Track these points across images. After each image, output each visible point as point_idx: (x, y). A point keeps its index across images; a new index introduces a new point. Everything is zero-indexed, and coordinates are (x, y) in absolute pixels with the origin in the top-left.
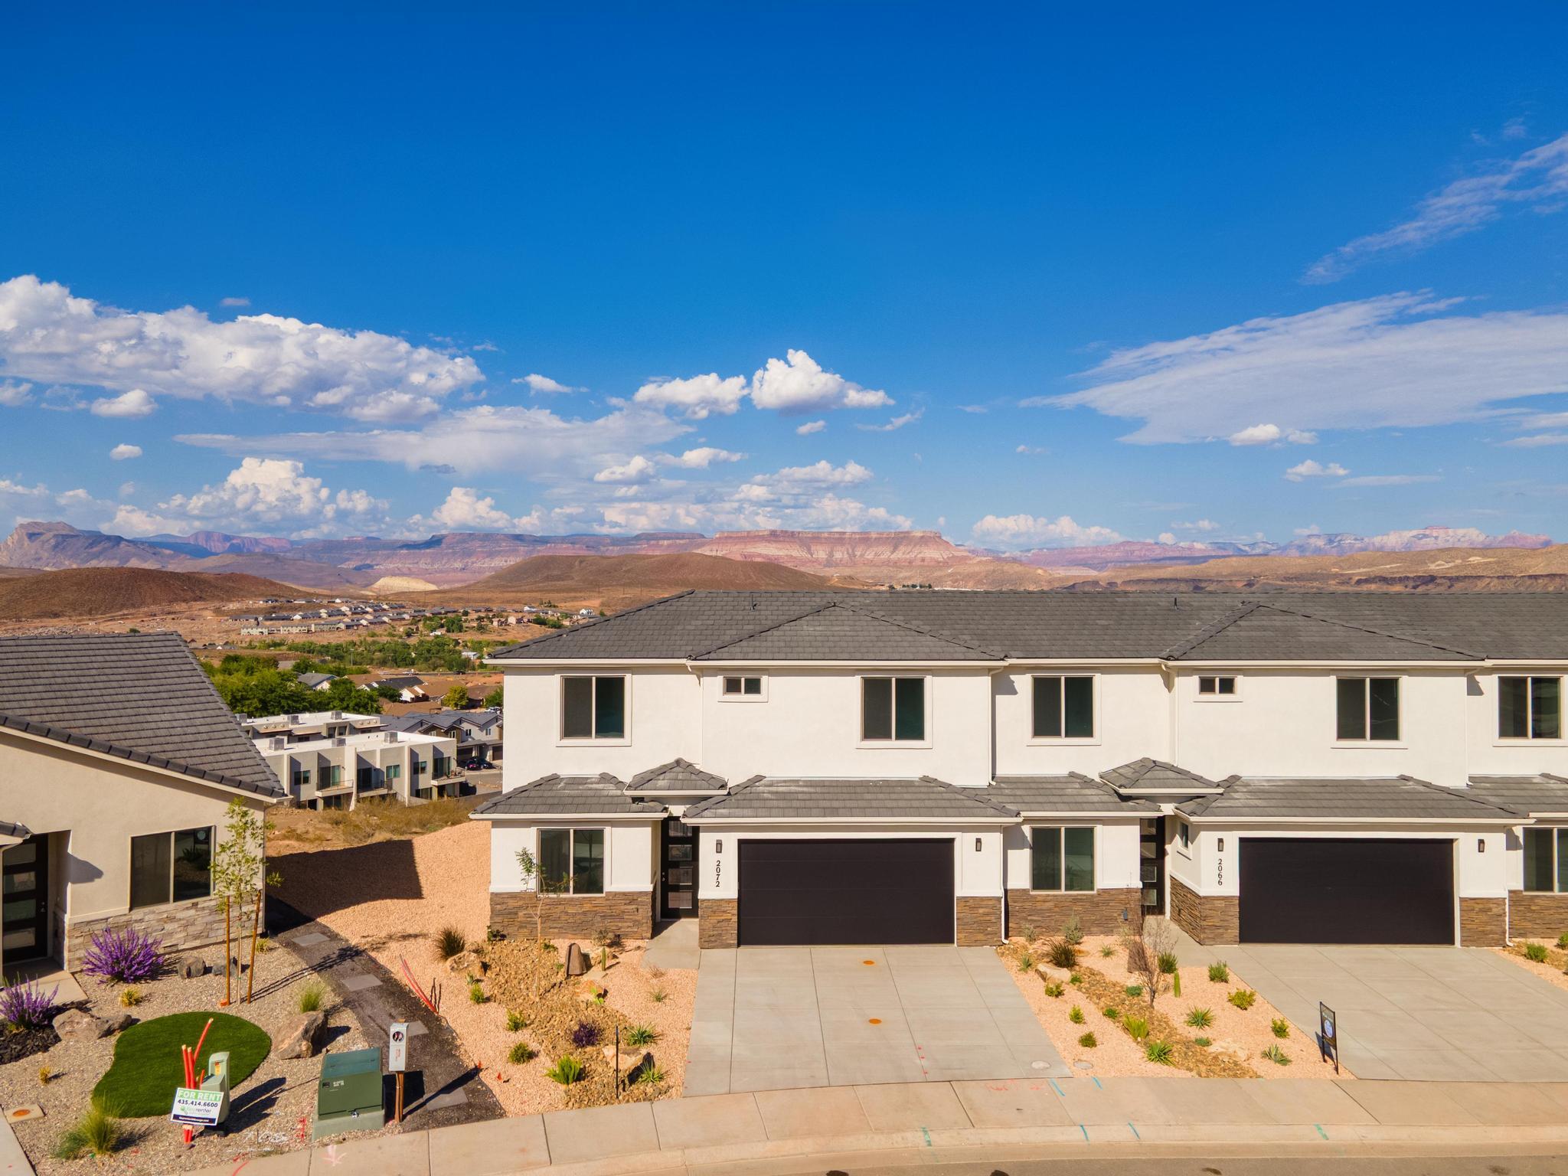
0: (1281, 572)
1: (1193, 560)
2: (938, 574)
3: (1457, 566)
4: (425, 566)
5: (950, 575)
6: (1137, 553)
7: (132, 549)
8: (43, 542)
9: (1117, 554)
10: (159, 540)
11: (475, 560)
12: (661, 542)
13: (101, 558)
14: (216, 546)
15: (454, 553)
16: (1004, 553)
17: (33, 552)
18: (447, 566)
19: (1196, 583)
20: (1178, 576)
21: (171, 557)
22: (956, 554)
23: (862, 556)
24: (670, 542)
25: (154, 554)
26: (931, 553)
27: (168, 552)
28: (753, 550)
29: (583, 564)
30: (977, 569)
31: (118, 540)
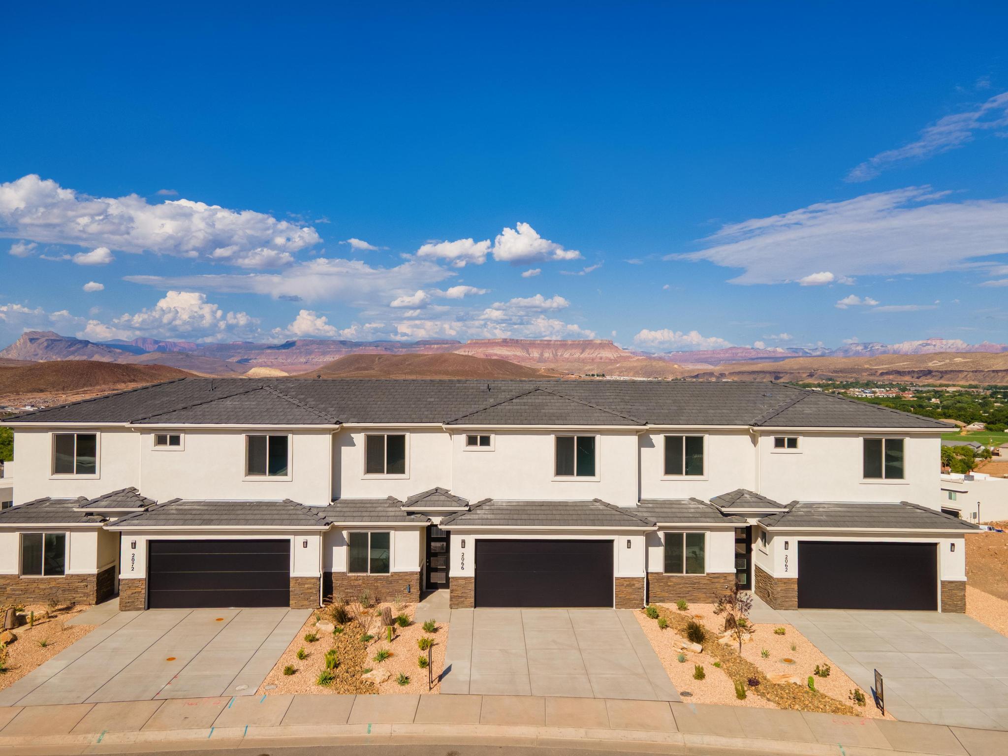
0: (832, 367)
1: (776, 359)
2: (610, 367)
3: (946, 364)
4: (281, 361)
5: (618, 368)
6: (739, 355)
7: (95, 349)
8: (40, 344)
9: (727, 355)
10: (114, 343)
11: (313, 357)
12: (433, 346)
13: (76, 354)
14: (150, 347)
15: (301, 353)
16: (654, 354)
17: (33, 350)
18: (296, 360)
19: (776, 374)
20: (766, 369)
21: (120, 354)
22: (622, 354)
23: (562, 355)
24: (439, 346)
25: (109, 352)
26: (606, 354)
27: (118, 351)
28: (492, 351)
29: (381, 360)
30: (635, 364)
31: (86, 343)
